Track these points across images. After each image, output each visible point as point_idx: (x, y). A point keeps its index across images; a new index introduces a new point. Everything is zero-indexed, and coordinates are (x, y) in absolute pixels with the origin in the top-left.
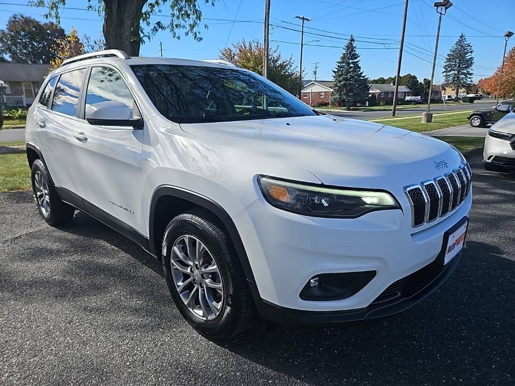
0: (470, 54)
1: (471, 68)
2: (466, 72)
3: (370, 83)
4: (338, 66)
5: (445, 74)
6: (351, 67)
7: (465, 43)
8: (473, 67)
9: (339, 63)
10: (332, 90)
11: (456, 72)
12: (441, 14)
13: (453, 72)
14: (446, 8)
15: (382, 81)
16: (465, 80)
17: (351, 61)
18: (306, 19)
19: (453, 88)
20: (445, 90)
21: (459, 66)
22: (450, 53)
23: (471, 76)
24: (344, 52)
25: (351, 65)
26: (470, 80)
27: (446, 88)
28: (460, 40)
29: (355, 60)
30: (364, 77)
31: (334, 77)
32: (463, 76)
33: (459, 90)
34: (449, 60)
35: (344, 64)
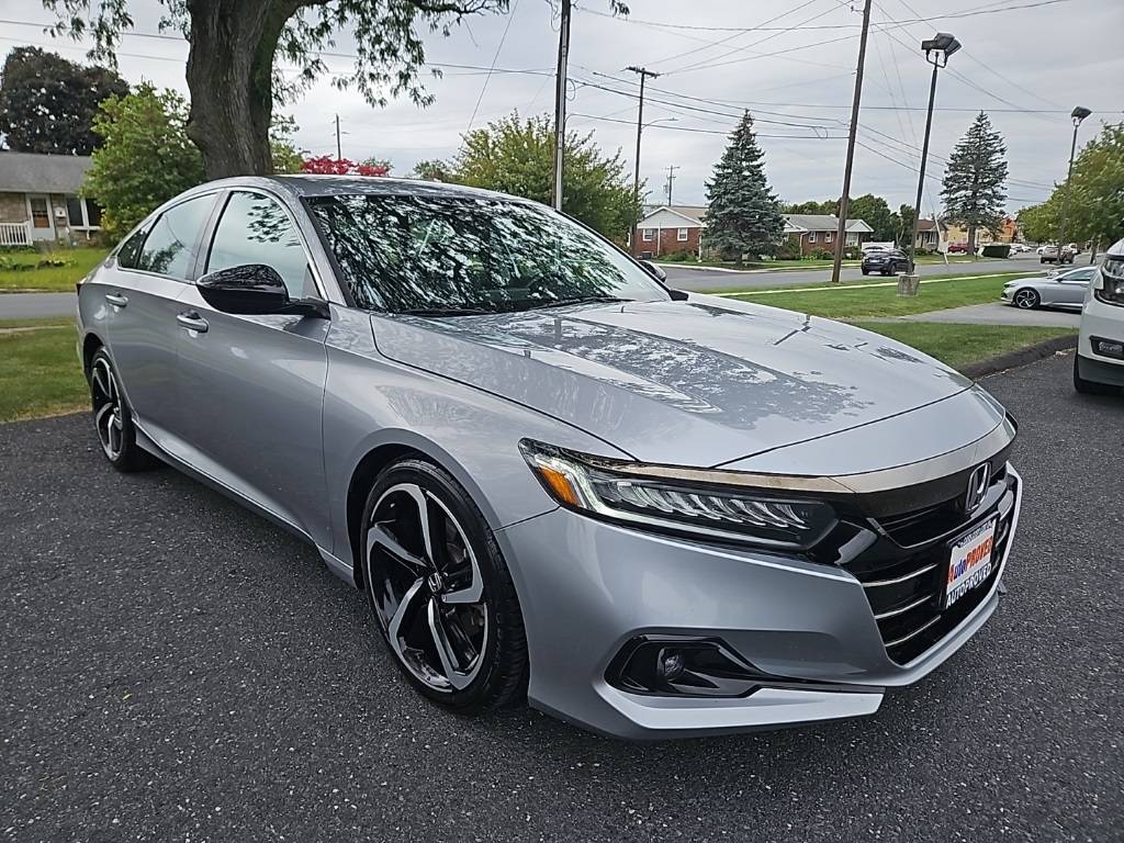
0: (999, 155)
1: (1001, 184)
2: (990, 192)
3: (787, 213)
4: (717, 175)
5: (946, 196)
6: (745, 178)
7: (988, 132)
8: (1005, 183)
9: (718, 166)
10: (704, 225)
11: (969, 193)
12: (936, 65)
13: (963, 192)
14: (947, 54)
15: (812, 208)
16: (988, 210)
17: (744, 164)
18: (648, 73)
19: (964, 226)
20: (946, 229)
21: (976, 179)
22: (955, 152)
23: (1002, 202)
24: (731, 144)
25: (747, 173)
26: (998, 209)
27: (947, 226)
28: (978, 126)
29: (755, 163)
30: (772, 198)
31: (709, 197)
32: (984, 201)
33: (977, 231)
34: (953, 168)
35: (730, 171)
